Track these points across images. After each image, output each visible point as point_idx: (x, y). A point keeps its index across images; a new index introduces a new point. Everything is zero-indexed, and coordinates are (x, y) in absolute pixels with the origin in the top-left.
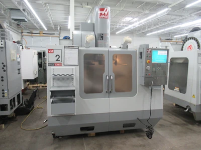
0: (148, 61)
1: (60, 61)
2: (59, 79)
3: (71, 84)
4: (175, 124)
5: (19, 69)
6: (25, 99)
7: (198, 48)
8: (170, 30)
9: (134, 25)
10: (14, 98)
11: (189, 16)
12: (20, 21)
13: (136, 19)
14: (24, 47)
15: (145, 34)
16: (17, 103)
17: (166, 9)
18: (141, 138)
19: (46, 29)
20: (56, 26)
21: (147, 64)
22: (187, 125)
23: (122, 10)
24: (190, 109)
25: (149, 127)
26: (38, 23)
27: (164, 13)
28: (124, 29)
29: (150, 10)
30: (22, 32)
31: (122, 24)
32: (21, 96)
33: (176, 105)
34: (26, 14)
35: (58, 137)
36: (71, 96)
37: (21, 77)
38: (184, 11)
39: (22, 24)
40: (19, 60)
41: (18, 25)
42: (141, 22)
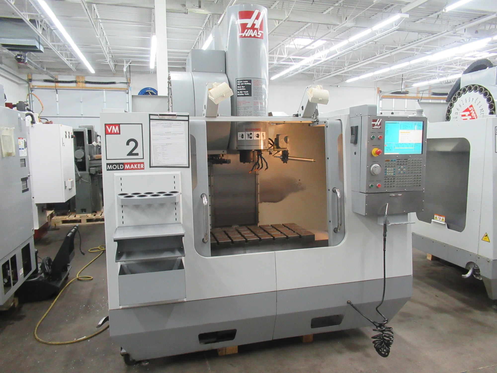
0: (375, 150)
1: (140, 156)
2: (137, 207)
3: (172, 219)
4: (439, 310)
5: (25, 180)
6: (43, 257)
7: (491, 113)
8: (402, 70)
9: (316, 56)
10: (14, 259)
11: (451, 32)
12: (25, 51)
13: (320, 43)
14: (36, 119)
15: (342, 78)
16: (21, 272)
17: (396, 17)
18: (358, 355)
19: (92, 71)
20: (118, 62)
21: (372, 159)
22: (470, 312)
23: (288, 20)
24: (476, 271)
25: (381, 325)
26: (72, 56)
27: (391, 25)
28: (292, 69)
29: (357, 20)
30: (30, 80)
31: (285, 56)
32: (33, 250)
33: (435, 258)
34: (39, 31)
35: (140, 362)
36: (172, 250)
37: (31, 199)
38: (439, 22)
39: (29, 57)
40: (23, 154)
41: (19, 60)
42: (333, 49)
